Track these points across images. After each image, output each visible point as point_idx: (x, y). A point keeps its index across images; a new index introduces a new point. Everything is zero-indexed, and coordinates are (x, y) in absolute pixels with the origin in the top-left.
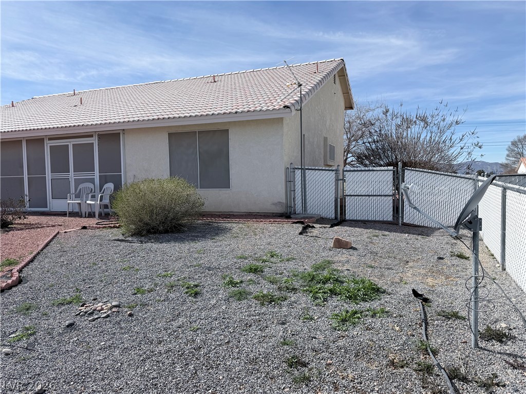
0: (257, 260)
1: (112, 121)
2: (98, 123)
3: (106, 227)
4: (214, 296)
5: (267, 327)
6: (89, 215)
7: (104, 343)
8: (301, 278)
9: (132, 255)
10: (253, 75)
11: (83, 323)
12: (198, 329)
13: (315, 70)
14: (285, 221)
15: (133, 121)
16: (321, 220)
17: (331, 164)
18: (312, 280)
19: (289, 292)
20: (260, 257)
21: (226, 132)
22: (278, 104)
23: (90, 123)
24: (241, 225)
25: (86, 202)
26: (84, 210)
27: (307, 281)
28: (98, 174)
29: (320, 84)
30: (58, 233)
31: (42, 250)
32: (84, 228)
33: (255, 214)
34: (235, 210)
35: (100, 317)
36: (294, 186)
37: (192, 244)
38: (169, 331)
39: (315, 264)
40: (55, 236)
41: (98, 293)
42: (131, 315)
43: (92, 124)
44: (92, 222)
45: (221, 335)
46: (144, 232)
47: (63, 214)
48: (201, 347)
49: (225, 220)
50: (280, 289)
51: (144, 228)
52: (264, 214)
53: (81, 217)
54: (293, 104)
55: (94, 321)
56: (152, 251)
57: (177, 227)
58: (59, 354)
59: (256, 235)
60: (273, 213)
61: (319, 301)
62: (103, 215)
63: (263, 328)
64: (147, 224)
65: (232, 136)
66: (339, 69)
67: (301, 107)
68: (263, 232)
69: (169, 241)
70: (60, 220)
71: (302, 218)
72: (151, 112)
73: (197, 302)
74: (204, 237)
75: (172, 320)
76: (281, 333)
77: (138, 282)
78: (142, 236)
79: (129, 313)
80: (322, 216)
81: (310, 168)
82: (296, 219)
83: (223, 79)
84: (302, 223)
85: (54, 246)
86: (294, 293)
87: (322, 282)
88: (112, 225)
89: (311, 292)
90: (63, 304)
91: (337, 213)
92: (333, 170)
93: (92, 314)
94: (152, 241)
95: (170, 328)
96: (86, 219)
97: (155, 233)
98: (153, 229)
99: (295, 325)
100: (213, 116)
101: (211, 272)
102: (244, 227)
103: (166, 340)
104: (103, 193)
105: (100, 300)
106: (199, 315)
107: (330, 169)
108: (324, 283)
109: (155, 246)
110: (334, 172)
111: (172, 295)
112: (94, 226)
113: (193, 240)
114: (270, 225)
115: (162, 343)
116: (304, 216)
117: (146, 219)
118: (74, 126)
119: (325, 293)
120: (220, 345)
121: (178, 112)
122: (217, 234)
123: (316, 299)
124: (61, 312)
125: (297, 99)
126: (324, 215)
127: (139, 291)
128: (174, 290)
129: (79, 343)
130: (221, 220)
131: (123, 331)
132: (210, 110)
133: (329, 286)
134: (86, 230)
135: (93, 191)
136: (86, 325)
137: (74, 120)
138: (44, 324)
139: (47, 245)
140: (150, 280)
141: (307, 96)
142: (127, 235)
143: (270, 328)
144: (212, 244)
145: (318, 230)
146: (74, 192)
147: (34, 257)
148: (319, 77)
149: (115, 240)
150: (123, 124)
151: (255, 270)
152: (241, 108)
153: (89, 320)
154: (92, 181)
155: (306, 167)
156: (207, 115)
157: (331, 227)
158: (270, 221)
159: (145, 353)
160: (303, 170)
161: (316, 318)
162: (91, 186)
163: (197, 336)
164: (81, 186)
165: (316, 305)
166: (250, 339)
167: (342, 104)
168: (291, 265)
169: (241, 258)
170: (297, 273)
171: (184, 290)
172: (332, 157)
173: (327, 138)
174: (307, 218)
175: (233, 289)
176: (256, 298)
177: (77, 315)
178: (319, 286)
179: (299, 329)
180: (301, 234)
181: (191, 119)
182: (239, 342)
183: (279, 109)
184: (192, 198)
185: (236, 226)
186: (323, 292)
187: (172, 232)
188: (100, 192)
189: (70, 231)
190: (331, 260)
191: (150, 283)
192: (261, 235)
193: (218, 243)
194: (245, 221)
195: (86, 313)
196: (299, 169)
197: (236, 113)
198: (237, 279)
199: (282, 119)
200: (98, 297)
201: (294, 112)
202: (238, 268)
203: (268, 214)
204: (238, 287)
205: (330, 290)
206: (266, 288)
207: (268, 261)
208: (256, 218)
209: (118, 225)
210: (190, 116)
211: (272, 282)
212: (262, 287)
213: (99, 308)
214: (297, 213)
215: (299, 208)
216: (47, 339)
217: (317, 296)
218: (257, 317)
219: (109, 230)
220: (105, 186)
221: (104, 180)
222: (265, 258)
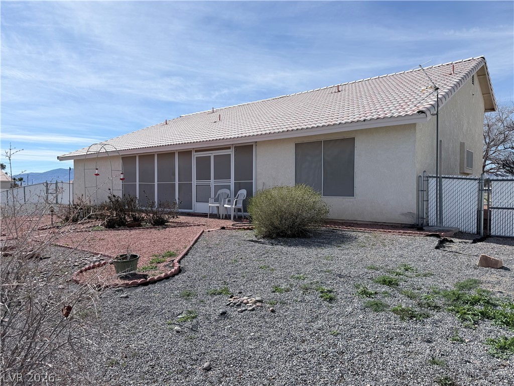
0: (389, 271)
1: (247, 135)
2: (235, 136)
3: (240, 228)
4: (348, 303)
5: (410, 343)
6: (225, 217)
7: (253, 334)
8: (444, 296)
9: (266, 255)
10: (378, 82)
11: (233, 312)
12: (338, 334)
13: (450, 70)
14: (417, 234)
15: (266, 134)
16: (461, 235)
17: (468, 172)
18: (458, 298)
19: (431, 310)
20: (393, 269)
21: (353, 140)
22: (411, 110)
23: (229, 137)
24: (367, 235)
25: (223, 206)
26: (222, 212)
27: (452, 300)
28: (234, 181)
29: (458, 86)
30: (203, 231)
31: (193, 246)
32: (223, 228)
33: (382, 224)
34: (359, 218)
35: (247, 310)
36: (428, 196)
37: (319, 250)
38: (311, 332)
39: (458, 283)
40: (201, 234)
41: (242, 287)
42: (273, 311)
43: (230, 138)
44: (229, 223)
45: (362, 343)
46: (274, 236)
47: (205, 215)
48: (344, 353)
49: (349, 229)
50: (420, 305)
51: (274, 231)
52: (391, 224)
53: (219, 218)
54: (428, 109)
55: (242, 312)
56: (283, 253)
57: (303, 233)
58: (218, 337)
59: (385, 246)
60: (402, 224)
61: (468, 323)
62: (237, 217)
63: (407, 343)
64: (276, 228)
65: (357, 144)
66: (479, 69)
67: (437, 112)
68: (393, 243)
69: (296, 246)
70: (203, 220)
71: (436, 231)
72: (280, 125)
73: (333, 307)
74: (330, 243)
75: (311, 321)
76: (428, 351)
77: (274, 281)
78: (273, 239)
79: (271, 309)
80: (460, 230)
81: (446, 176)
82: (429, 231)
83: (347, 89)
84: (438, 236)
85: (201, 242)
86: (437, 312)
87: (470, 303)
88: (246, 227)
89: (458, 312)
90: (215, 294)
91: (480, 227)
92: (476, 179)
93: (239, 305)
94: (282, 243)
95: (310, 329)
96: (224, 221)
97: (283, 236)
98: (282, 232)
99: (443, 345)
100: (340, 126)
101: (342, 279)
102: (370, 236)
103: (309, 340)
104: (237, 198)
105: (244, 294)
106: (337, 321)
107: (468, 177)
108: (473, 304)
109: (285, 249)
110: (477, 181)
111: (307, 297)
112: (231, 227)
113: (319, 246)
114: (400, 236)
115: (306, 342)
116: (440, 228)
117: (277, 223)
118: (216, 140)
119: (475, 315)
120: (363, 353)
121: (306, 124)
122: (343, 242)
123: (464, 321)
124: (214, 301)
125: (432, 103)
126: (463, 228)
127: (276, 289)
128: (309, 293)
129: (232, 331)
130: (344, 228)
131: (268, 325)
132: (337, 120)
133: (478, 308)
134: (225, 230)
135: (229, 196)
136: (236, 315)
137: (216, 134)
138: (202, 310)
139: (196, 241)
140: (285, 280)
141: (444, 100)
142: (259, 237)
143: (414, 344)
144: (339, 252)
145: (457, 244)
146: (213, 197)
147: (188, 251)
148: (455, 79)
149: (250, 241)
150: (256, 137)
151: (390, 283)
152: (370, 115)
153: (238, 311)
154: (228, 187)
155: (442, 176)
156: (334, 124)
157: (473, 243)
158: (399, 232)
159: (291, 349)
160: (439, 179)
161: (467, 341)
162: (227, 191)
163: (338, 341)
164: (219, 192)
165: (466, 327)
166: (394, 352)
167: (482, 106)
168: (429, 281)
169: (372, 268)
170: (438, 290)
171: (318, 294)
172: (470, 164)
173: (464, 143)
174: (443, 231)
175: (368, 299)
176: (395, 311)
177: (227, 305)
178: (467, 306)
179: (448, 349)
180: (437, 248)
181: (318, 129)
182: (382, 353)
183: (412, 115)
184: (318, 206)
185: (362, 236)
186: (473, 314)
187: (299, 237)
188: (235, 197)
189: (212, 231)
190: (478, 280)
191: (286, 284)
192: (391, 246)
193: (344, 251)
194: (371, 230)
195: (235, 304)
196: (434, 177)
197: (364, 120)
198: (370, 290)
199: (415, 124)
200: (242, 291)
201: (429, 117)
202: (370, 279)
203: (396, 225)
204: (373, 298)
205: (482, 313)
206: (404, 303)
207: (403, 275)
208: (383, 228)
209: (250, 227)
210: (318, 127)
211: (411, 297)
212: (399, 301)
213: (245, 301)
214: (430, 225)
215: (432, 219)
216: (206, 323)
217: (466, 318)
218: (399, 331)
219: (243, 231)
220: (239, 192)
221: (238, 187)
222: (398, 270)
